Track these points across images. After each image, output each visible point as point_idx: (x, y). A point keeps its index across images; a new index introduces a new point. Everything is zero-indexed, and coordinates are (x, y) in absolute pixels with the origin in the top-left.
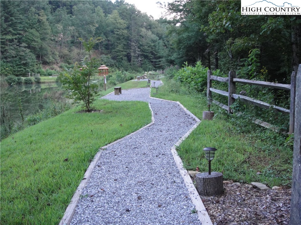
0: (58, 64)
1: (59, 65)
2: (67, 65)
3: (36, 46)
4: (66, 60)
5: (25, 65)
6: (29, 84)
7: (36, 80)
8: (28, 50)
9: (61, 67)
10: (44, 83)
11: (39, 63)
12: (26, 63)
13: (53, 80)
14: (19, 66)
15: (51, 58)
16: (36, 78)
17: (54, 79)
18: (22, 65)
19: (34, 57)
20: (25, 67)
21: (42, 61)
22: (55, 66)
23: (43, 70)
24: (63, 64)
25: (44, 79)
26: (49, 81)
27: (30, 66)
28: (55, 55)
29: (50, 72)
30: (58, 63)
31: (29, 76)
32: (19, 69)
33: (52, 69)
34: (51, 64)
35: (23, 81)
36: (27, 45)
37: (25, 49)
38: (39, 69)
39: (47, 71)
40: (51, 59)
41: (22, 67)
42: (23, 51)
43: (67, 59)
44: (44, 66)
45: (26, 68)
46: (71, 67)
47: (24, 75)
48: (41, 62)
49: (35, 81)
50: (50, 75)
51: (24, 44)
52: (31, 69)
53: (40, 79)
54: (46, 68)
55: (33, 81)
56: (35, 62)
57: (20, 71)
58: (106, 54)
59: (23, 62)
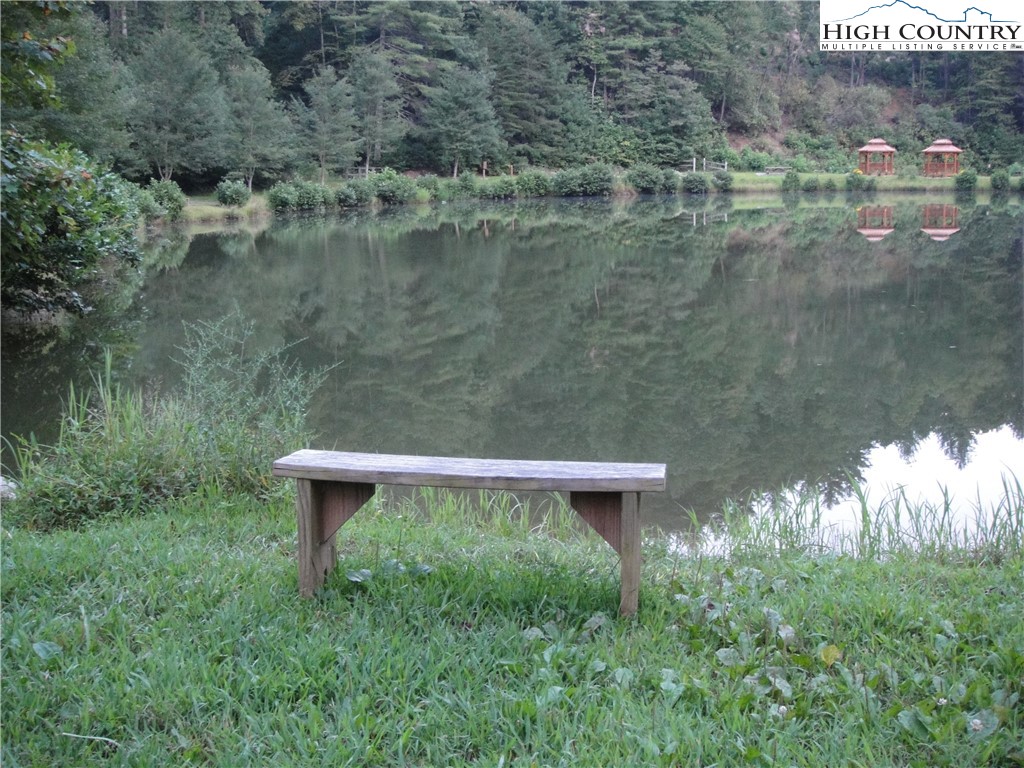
0: (777, 134)
1: (781, 136)
2: (808, 135)
3: (716, 71)
4: (803, 122)
5: (679, 131)
6: (696, 193)
7: (720, 182)
8: (691, 85)
9: (787, 144)
10: (743, 192)
11: (720, 128)
12: (684, 126)
13: (770, 185)
14: (663, 137)
15: (757, 113)
16: (719, 177)
17: (775, 181)
18: (670, 134)
19: (706, 106)
20: (679, 141)
21: (729, 121)
22: (767, 140)
23: (732, 151)
24: (794, 134)
25: (743, 180)
26: (760, 186)
27: (696, 138)
28: (769, 101)
29: (754, 160)
30: (776, 130)
31: (692, 168)
32: (661, 146)
33: (761, 149)
34: (756, 133)
35: (680, 184)
36: (688, 69)
37: (681, 81)
38: (719, 148)
39: (745, 155)
40: (755, 114)
41: (672, 137)
42: (677, 87)
43: (805, 116)
44: (734, 136)
45: (684, 142)
46: (819, 143)
47: (676, 164)
48: (726, 125)
49: (716, 186)
50: (755, 167)
51: (679, 65)
52: (696, 146)
53: (731, 179)
54: (738, 145)
55: (710, 186)
56: (707, 123)
57: (662, 152)
58: (936, 103)
59: (673, 123)
